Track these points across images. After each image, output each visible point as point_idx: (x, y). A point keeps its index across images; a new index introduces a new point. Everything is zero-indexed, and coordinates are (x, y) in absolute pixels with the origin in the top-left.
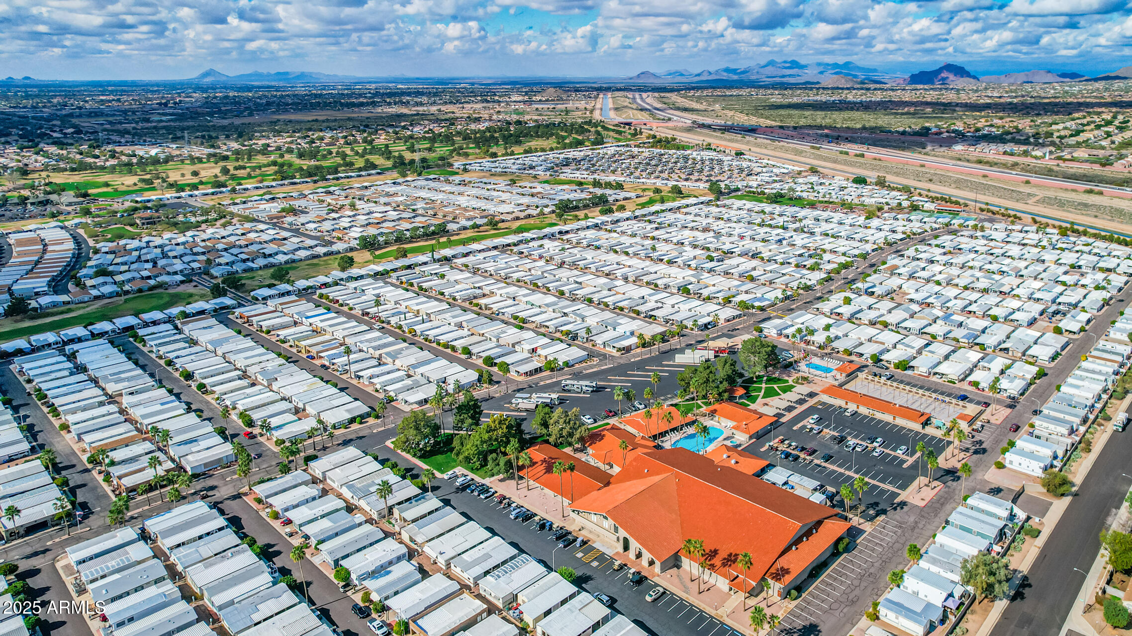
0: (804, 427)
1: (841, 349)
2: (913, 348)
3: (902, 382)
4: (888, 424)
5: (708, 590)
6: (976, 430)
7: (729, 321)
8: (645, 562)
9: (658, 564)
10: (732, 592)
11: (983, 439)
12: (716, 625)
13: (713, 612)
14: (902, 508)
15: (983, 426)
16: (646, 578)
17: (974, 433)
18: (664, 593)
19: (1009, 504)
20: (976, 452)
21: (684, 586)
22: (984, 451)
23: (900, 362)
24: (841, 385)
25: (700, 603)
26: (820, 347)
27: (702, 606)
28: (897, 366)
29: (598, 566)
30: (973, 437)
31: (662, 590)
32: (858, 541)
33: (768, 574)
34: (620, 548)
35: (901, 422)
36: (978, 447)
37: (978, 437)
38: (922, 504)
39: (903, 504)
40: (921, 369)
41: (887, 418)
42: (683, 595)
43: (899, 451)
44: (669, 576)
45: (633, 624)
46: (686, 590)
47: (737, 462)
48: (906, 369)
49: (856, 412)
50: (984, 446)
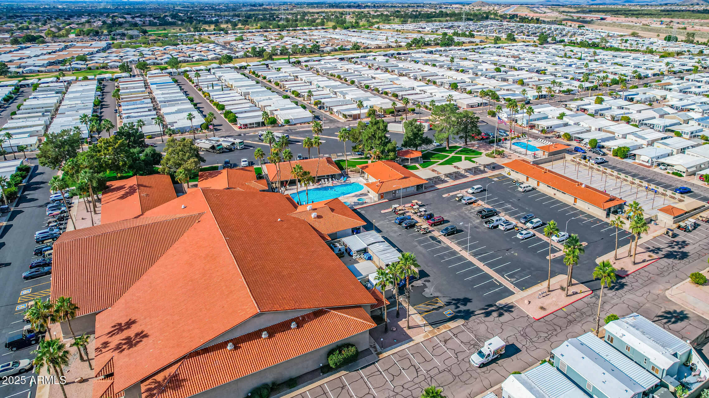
0: (455, 196)
1: (562, 133)
2: (644, 139)
3: (613, 168)
4: (565, 205)
6: (685, 229)
7: (472, 107)
11: (688, 241)
14: (501, 315)
15: (696, 226)
17: (677, 231)
19: (684, 346)
20: (669, 256)
22: (684, 255)
23: (620, 148)
24: (536, 163)
26: (542, 131)
28: (616, 154)
29: (20, 310)
30: (675, 236)
32: (385, 355)
35: (582, 205)
36: (676, 249)
37: (682, 236)
38: (539, 314)
39: (509, 308)
40: (643, 158)
41: (568, 199)
43: (554, 238)
47: (319, 217)
48: (626, 157)
49: (534, 189)
50: (685, 250)
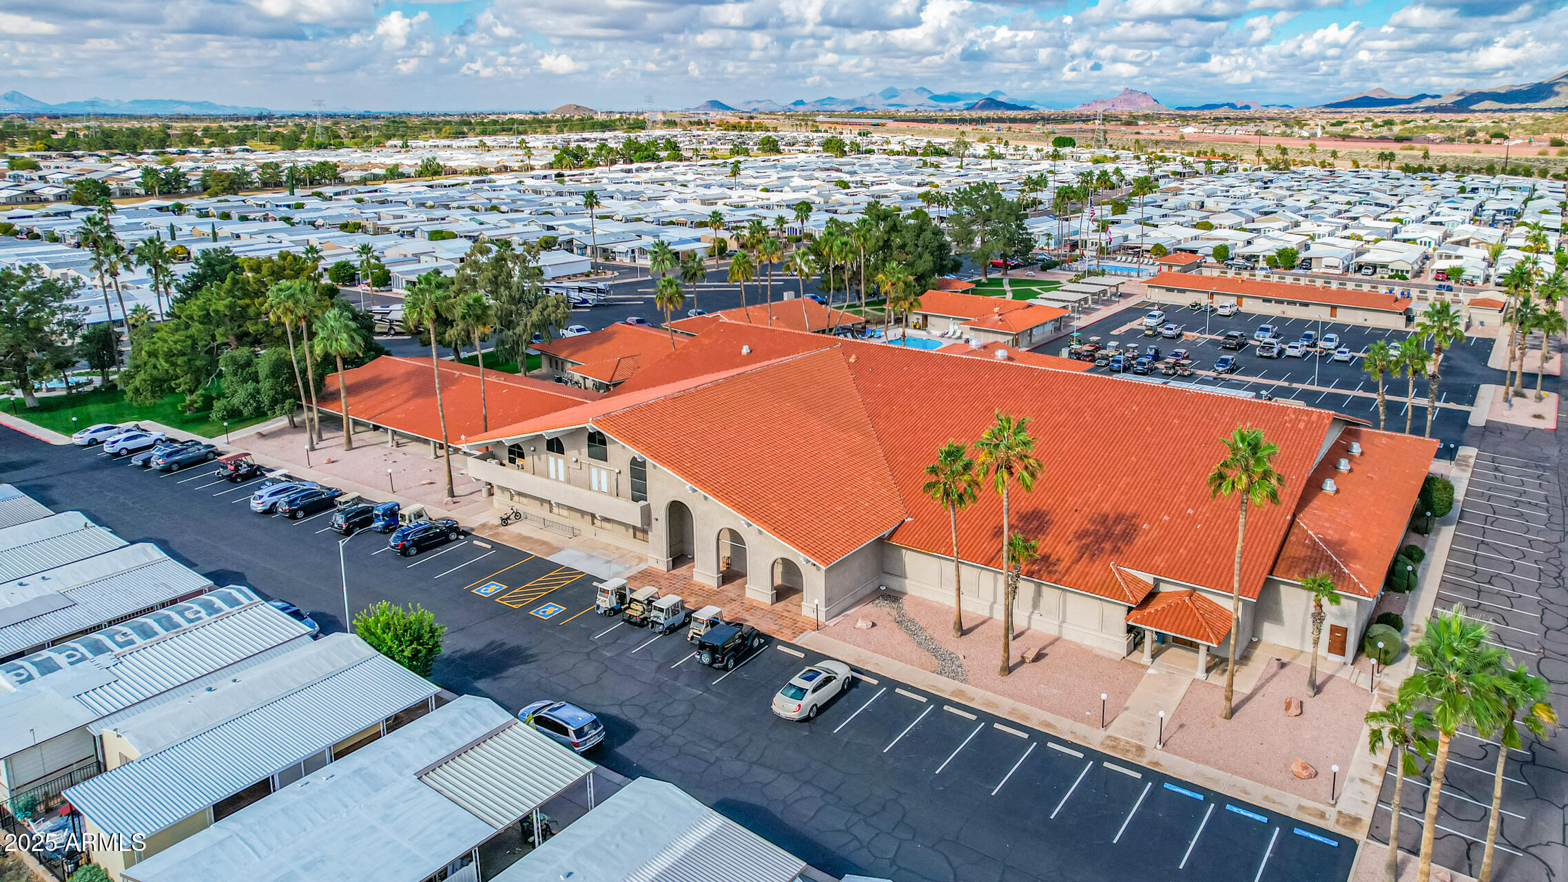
5: (1039, 657)
8: (758, 589)
9: (814, 580)
10: (1144, 656)
12: (1129, 789)
13: (1095, 739)
16: (768, 639)
18: (852, 683)
21: (935, 652)
25: (1024, 708)
27: (1037, 718)
29: (562, 616)
31: (843, 672)
33: (1281, 566)
34: (655, 553)
42: (944, 686)
44: (862, 624)
45: (716, 821)
46: (948, 665)
